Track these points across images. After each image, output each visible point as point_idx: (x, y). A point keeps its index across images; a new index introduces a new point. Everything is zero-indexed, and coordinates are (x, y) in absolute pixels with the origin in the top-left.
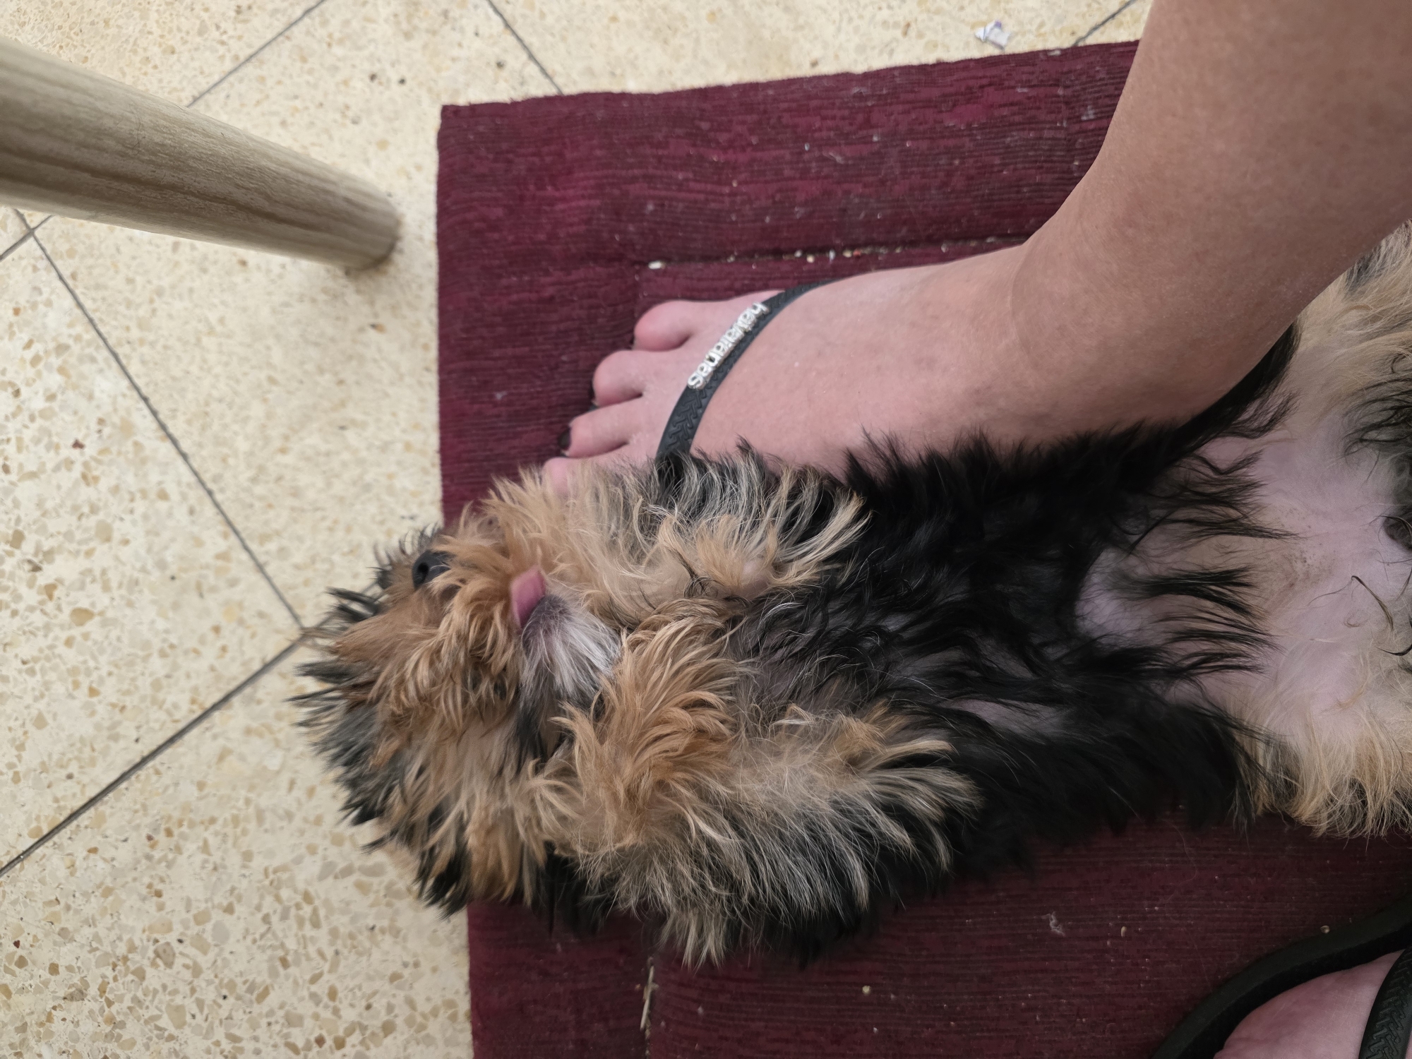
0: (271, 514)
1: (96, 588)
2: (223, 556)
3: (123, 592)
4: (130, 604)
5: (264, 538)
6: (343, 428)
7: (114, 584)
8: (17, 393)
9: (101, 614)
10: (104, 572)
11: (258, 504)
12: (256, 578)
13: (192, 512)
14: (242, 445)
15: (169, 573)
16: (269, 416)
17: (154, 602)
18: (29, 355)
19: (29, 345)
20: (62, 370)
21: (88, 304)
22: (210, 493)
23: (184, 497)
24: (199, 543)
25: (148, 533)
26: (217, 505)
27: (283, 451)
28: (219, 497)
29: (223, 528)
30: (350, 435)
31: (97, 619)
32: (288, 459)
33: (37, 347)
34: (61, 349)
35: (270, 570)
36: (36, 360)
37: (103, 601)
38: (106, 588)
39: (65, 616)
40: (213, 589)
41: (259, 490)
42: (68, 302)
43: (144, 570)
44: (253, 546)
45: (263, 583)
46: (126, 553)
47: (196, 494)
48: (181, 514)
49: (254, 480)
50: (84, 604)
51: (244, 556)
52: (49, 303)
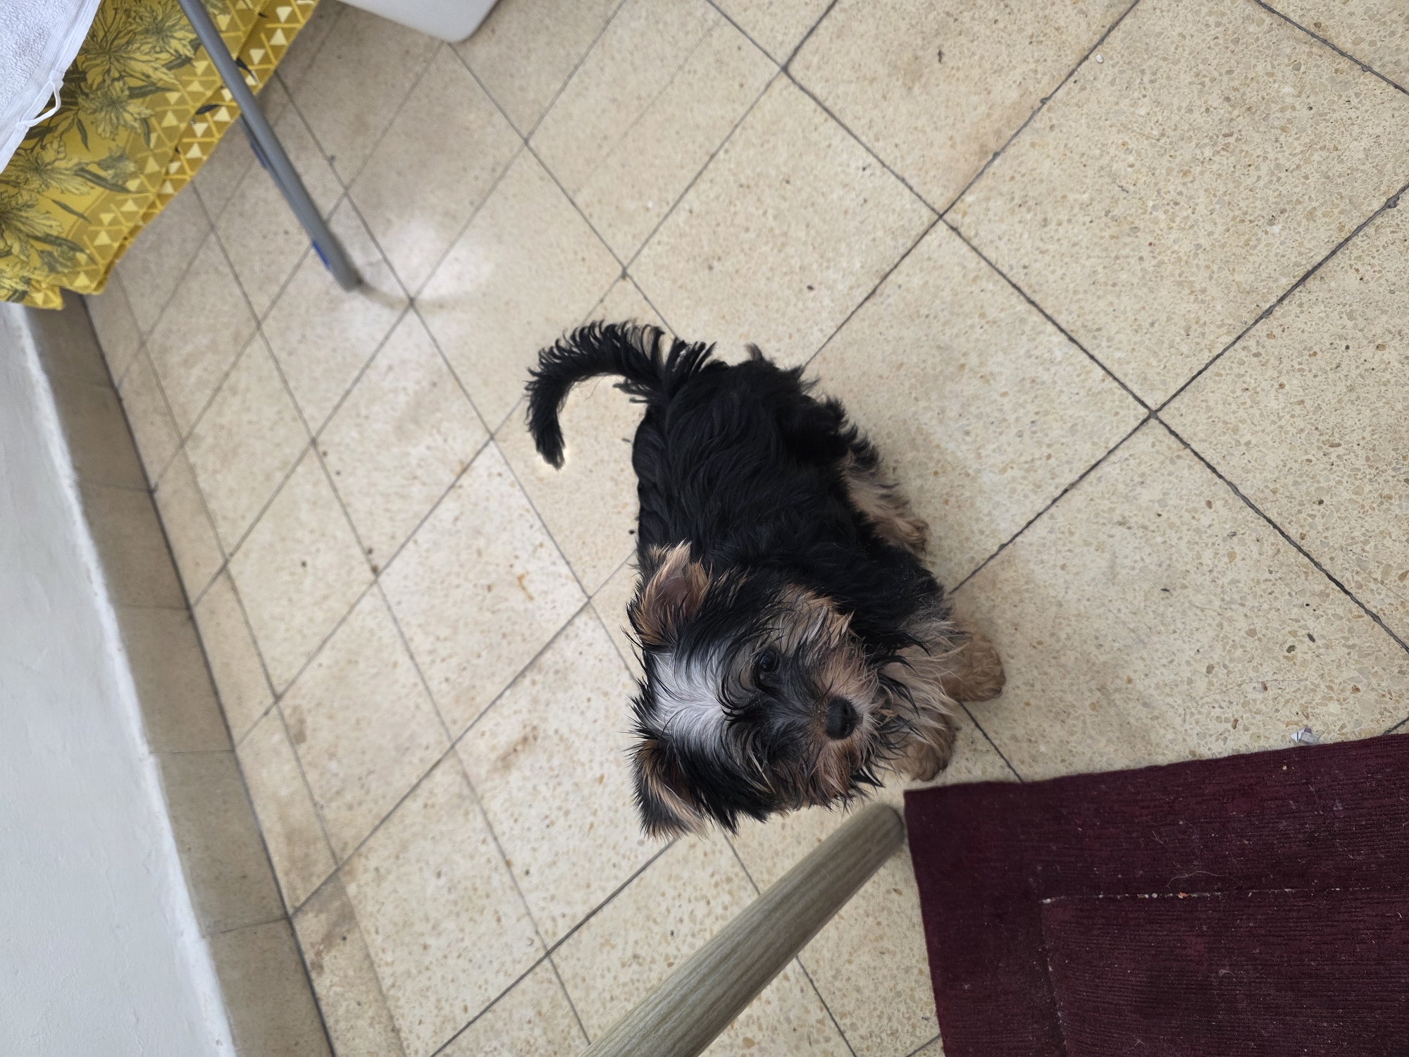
0: (846, 1001)
1: (755, 1028)
2: (820, 1022)
3: (769, 1032)
4: (773, 1041)
5: (843, 1015)
6: (882, 953)
7: (764, 1027)
8: (708, 903)
9: (759, 1043)
10: (758, 1018)
11: (837, 993)
12: (839, 1039)
13: (802, 991)
14: (827, 955)
15: (792, 1026)
16: (840, 938)
17: (786, 1043)
18: (713, 881)
19: (712, 875)
20: (730, 893)
21: (740, 855)
22: (811, 981)
23: (798, 981)
24: (807, 1011)
25: (780, 999)
26: (815, 989)
27: (850, 962)
28: (816, 984)
29: (820, 1004)
30: (887, 957)
31: (756, 1047)
32: (853, 967)
33: (717, 878)
34: (729, 880)
35: (847, 1035)
36: (716, 885)
37: (759, 1037)
38: (760, 1028)
39: (740, 1041)
40: (817, 1042)
41: (838, 984)
42: (731, 853)
43: (779, 1021)
44: (837, 1019)
45: (843, 1043)
46: (769, 1009)
47: (803, 980)
48: (797, 991)
49: (835, 977)
50: (749, 1035)
51: (833, 1025)
52: (721, 852)
